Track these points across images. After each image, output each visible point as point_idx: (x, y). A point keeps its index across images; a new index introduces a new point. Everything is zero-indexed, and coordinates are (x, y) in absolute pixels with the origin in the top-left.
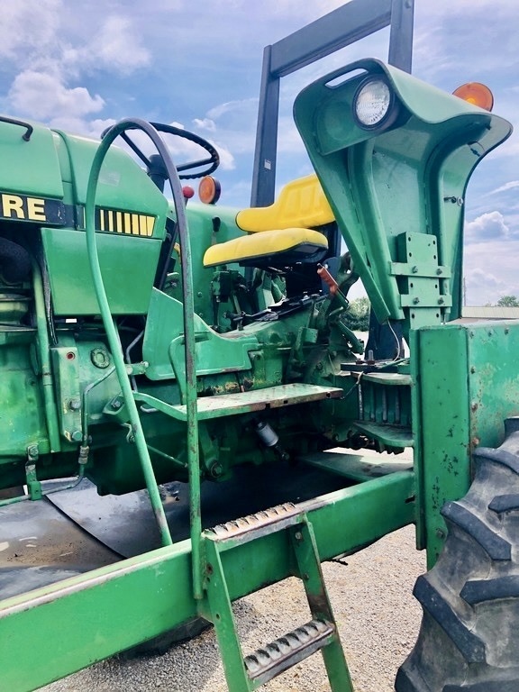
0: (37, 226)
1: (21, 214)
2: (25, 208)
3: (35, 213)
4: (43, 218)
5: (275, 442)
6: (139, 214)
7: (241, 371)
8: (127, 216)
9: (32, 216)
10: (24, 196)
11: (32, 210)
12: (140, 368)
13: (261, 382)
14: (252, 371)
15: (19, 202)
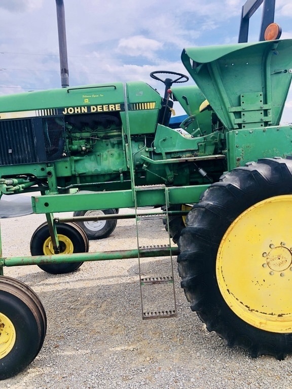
0: (118, 112)
1: (114, 109)
2: (115, 107)
3: (118, 108)
4: (120, 109)
5: (205, 174)
6: (149, 102)
7: (193, 150)
8: (145, 104)
9: (117, 109)
10: (115, 104)
11: (117, 107)
12: (151, 149)
13: (202, 154)
14: (198, 150)
15: (113, 106)
